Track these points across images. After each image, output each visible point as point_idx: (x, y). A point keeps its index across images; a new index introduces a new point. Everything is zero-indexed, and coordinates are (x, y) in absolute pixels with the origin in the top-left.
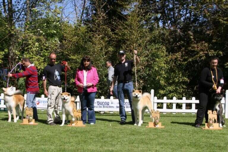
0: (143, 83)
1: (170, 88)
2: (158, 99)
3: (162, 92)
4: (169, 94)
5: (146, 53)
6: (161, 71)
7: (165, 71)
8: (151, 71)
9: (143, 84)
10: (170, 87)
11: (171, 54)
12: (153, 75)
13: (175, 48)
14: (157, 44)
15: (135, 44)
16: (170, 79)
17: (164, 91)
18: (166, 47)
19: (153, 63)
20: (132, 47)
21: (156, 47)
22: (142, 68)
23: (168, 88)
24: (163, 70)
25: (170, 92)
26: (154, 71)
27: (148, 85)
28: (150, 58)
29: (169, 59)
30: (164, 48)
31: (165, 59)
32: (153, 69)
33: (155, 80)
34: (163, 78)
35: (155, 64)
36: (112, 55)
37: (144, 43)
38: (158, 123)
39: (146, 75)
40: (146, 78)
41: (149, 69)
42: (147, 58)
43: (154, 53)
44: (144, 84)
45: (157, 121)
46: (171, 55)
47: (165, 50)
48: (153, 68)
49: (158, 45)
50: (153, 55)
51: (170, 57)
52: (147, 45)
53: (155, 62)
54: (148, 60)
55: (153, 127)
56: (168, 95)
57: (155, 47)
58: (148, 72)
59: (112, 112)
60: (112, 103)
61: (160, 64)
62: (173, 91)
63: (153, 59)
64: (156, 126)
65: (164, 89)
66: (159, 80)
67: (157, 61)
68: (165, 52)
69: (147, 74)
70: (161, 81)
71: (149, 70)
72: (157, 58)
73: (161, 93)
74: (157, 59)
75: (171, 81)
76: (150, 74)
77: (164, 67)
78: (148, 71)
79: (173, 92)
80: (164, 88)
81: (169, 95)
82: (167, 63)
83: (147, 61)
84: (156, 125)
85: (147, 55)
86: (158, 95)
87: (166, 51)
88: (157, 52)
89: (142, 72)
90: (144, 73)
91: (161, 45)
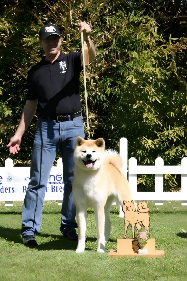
0: (96, 119)
1: (171, 132)
2: (139, 163)
3: (149, 143)
4: (168, 148)
5: (103, 37)
6: (144, 85)
7: (155, 85)
8: (117, 88)
9: (96, 122)
10: (171, 129)
11: (170, 38)
12: (124, 97)
13: (181, 23)
14: (133, 12)
15: (71, 12)
16: (170, 108)
17: (156, 140)
18: (157, 20)
19: (124, 63)
20: (64, 20)
21: (131, 20)
22: (94, 78)
23: (166, 133)
24: (149, 83)
25: (172, 143)
26: (125, 86)
27: (110, 123)
28: (114, 51)
29: (166, 52)
30: (153, 22)
31: (156, 52)
32: (123, 82)
33: (130, 113)
34: (151, 106)
35: (128, 68)
36: (9, 42)
37: (96, 9)
38: (145, 243)
39: (103, 97)
40: (105, 105)
41: (111, 82)
42: (106, 52)
43: (125, 38)
44: (99, 122)
45: (143, 235)
46: (172, 41)
47: (156, 28)
48: (123, 78)
49: (135, 14)
50: (122, 43)
51: (170, 46)
52: (104, 15)
53: (128, 61)
54: (110, 57)
55: (131, 252)
56: (164, 150)
57: (127, 22)
58: (108, 91)
59: (11, 205)
60: (10, 179)
61: (143, 67)
62: (177, 140)
63: (123, 54)
64: (140, 250)
65: (154, 137)
66: (141, 110)
67: (133, 58)
68: (155, 34)
69: (106, 95)
70: (145, 115)
71: (114, 84)
72: (133, 50)
73: (147, 147)
74: (135, 54)
75: (172, 114)
76: (115, 96)
77: (154, 75)
78: (111, 87)
79: (177, 143)
80: (155, 132)
81: (169, 151)
82: (160, 65)
83: (107, 57)
84: (140, 248)
85: (105, 43)
86: (139, 152)
87: (159, 32)
88: (133, 33)
89: (93, 90)
90: (100, 91)
91: (145, 14)
